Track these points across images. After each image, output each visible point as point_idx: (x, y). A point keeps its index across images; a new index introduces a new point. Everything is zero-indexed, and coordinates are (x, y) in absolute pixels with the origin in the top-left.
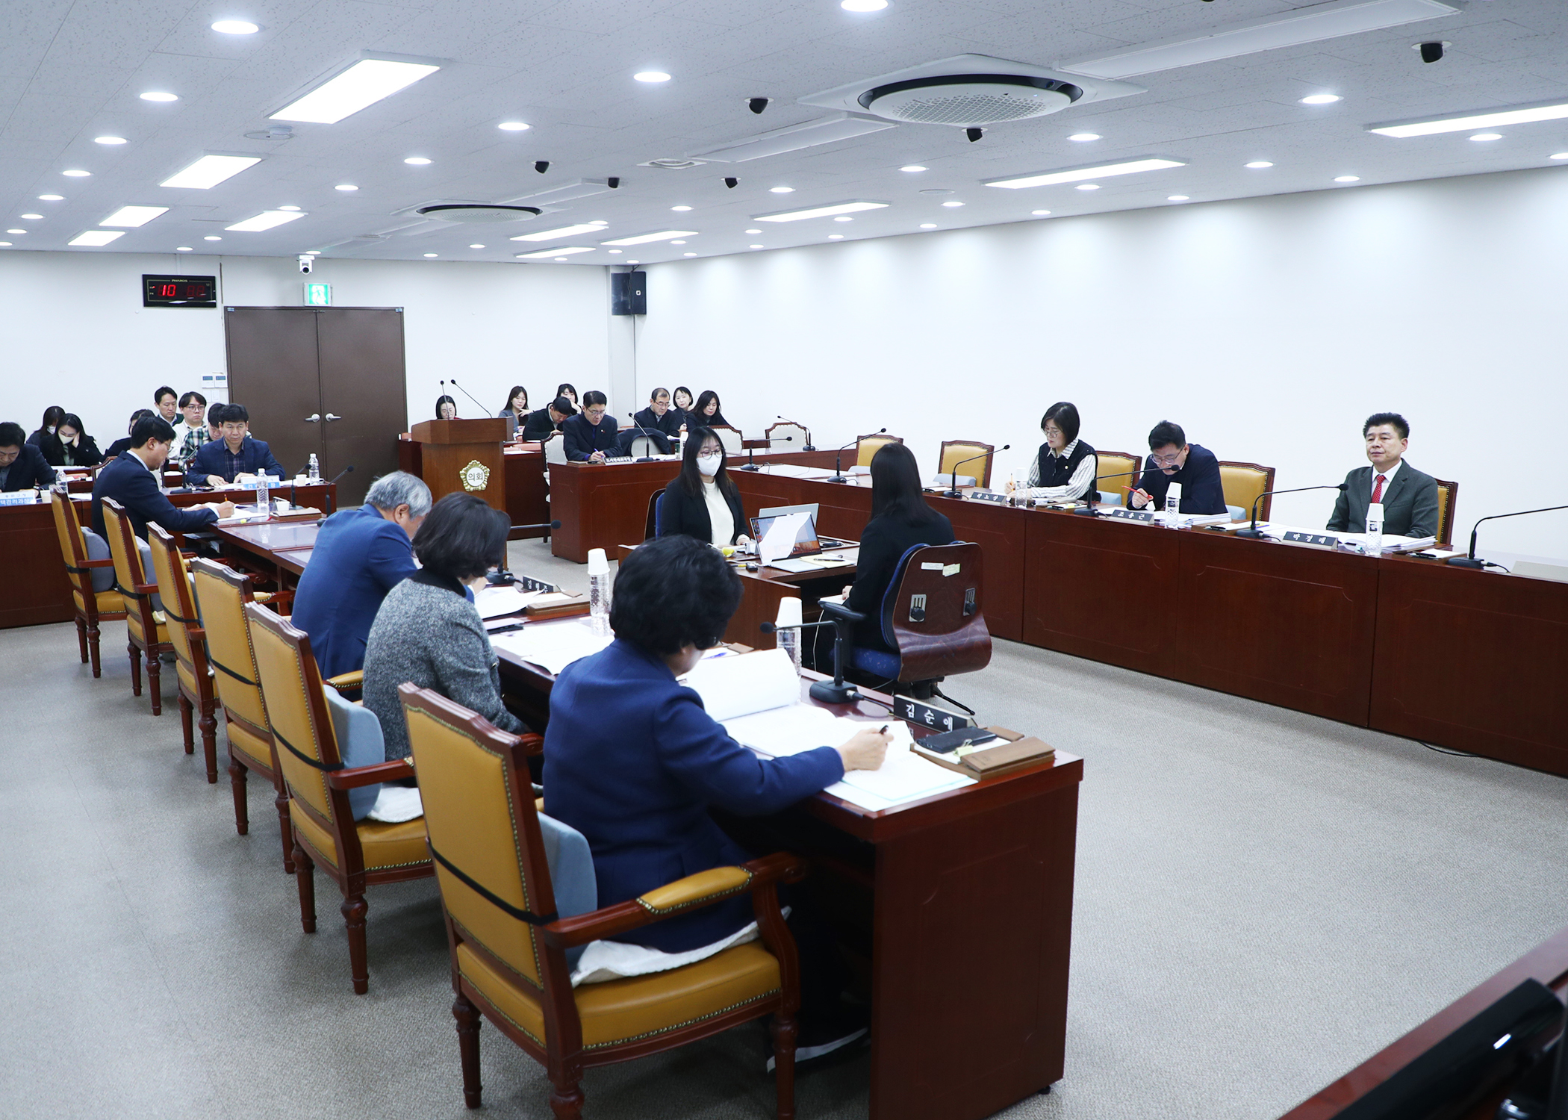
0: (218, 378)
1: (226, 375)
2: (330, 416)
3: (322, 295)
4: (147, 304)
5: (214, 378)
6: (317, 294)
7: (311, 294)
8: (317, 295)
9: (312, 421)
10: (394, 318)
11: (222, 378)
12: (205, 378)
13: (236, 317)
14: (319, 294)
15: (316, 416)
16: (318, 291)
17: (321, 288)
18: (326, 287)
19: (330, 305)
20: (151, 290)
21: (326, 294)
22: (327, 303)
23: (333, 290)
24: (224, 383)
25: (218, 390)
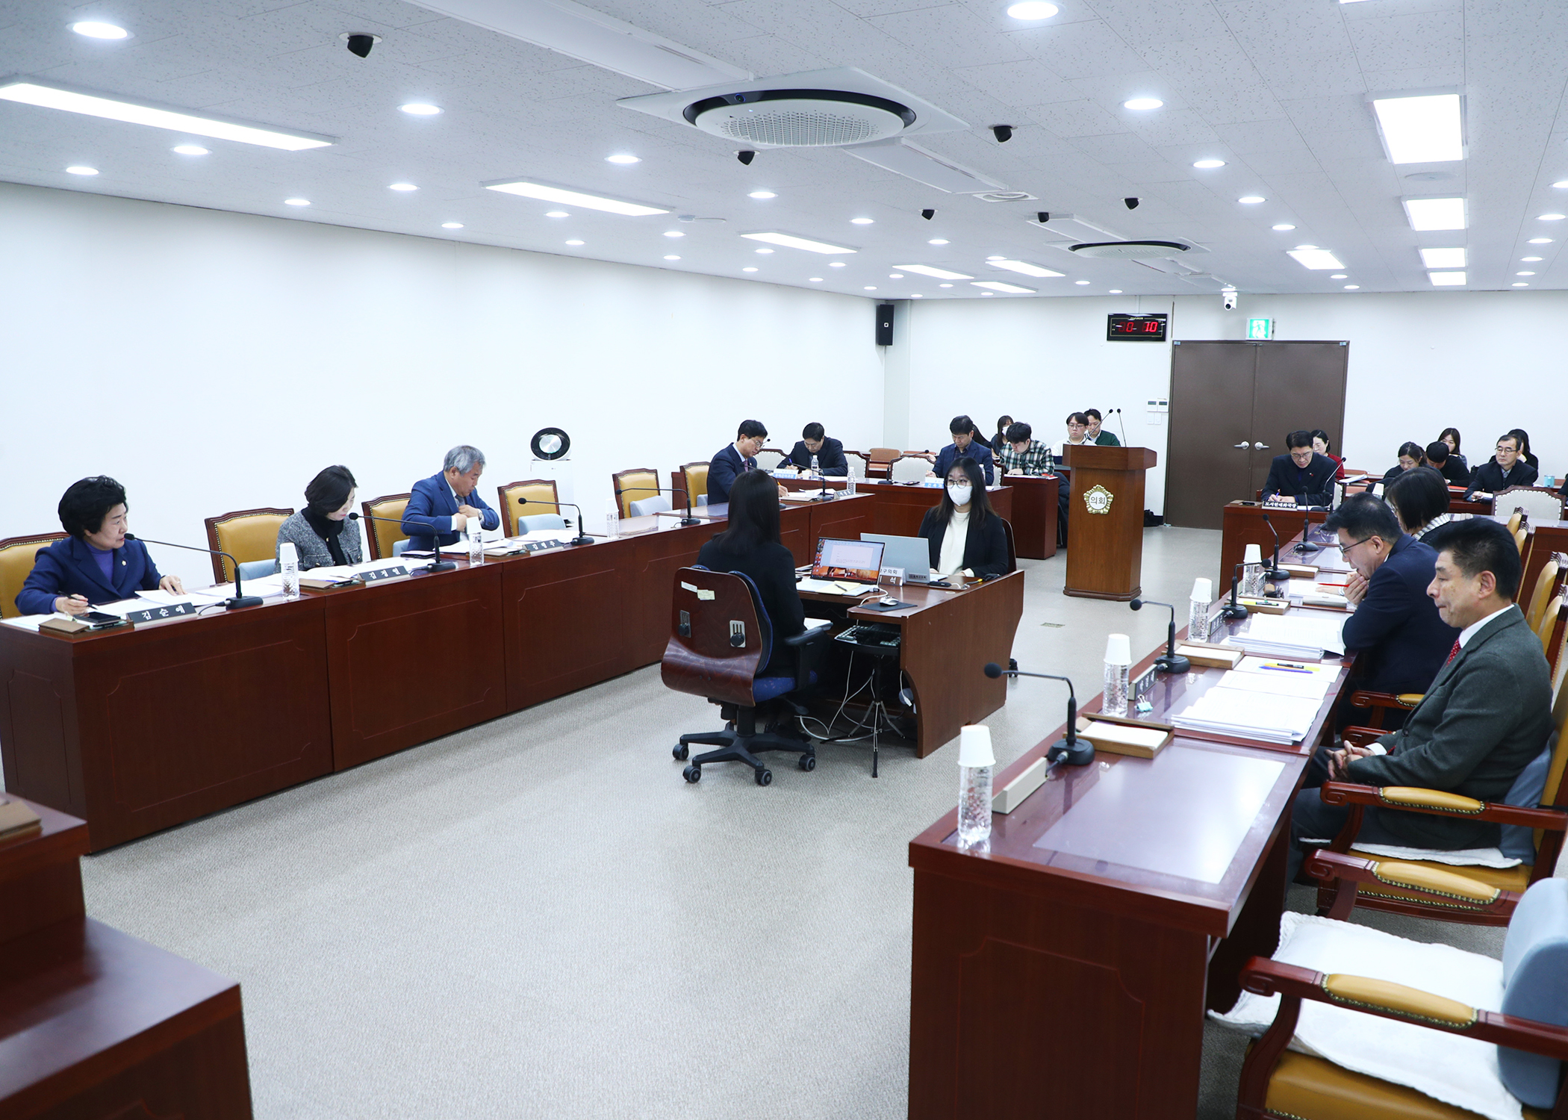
0: (1161, 403)
1: (1168, 401)
2: (1259, 445)
3: (1263, 329)
4: (1109, 338)
5: (1158, 403)
6: (1257, 328)
7: (1251, 328)
8: (1258, 330)
9: (1241, 448)
10: (1336, 353)
11: (1165, 403)
12: (1150, 403)
13: (1183, 350)
14: (1259, 328)
15: (1245, 444)
16: (1258, 326)
17: (1262, 323)
18: (1267, 321)
19: (1270, 339)
20: (1113, 327)
21: (1266, 328)
22: (1267, 337)
23: (1276, 325)
24: (1166, 408)
25: (1160, 414)
